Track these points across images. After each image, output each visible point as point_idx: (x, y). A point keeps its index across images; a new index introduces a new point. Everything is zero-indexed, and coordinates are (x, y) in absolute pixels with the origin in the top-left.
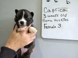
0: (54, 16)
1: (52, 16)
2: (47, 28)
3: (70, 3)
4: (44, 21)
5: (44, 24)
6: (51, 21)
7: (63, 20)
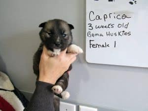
0: (105, 27)
1: (103, 27)
2: (95, 46)
3: (135, 2)
4: (89, 35)
5: (90, 41)
6: (101, 35)
7: (121, 34)
